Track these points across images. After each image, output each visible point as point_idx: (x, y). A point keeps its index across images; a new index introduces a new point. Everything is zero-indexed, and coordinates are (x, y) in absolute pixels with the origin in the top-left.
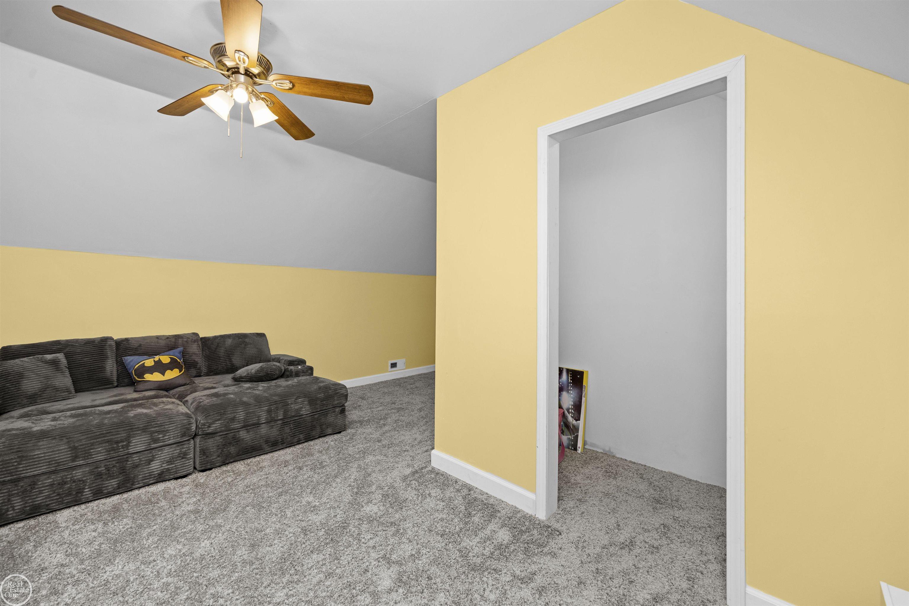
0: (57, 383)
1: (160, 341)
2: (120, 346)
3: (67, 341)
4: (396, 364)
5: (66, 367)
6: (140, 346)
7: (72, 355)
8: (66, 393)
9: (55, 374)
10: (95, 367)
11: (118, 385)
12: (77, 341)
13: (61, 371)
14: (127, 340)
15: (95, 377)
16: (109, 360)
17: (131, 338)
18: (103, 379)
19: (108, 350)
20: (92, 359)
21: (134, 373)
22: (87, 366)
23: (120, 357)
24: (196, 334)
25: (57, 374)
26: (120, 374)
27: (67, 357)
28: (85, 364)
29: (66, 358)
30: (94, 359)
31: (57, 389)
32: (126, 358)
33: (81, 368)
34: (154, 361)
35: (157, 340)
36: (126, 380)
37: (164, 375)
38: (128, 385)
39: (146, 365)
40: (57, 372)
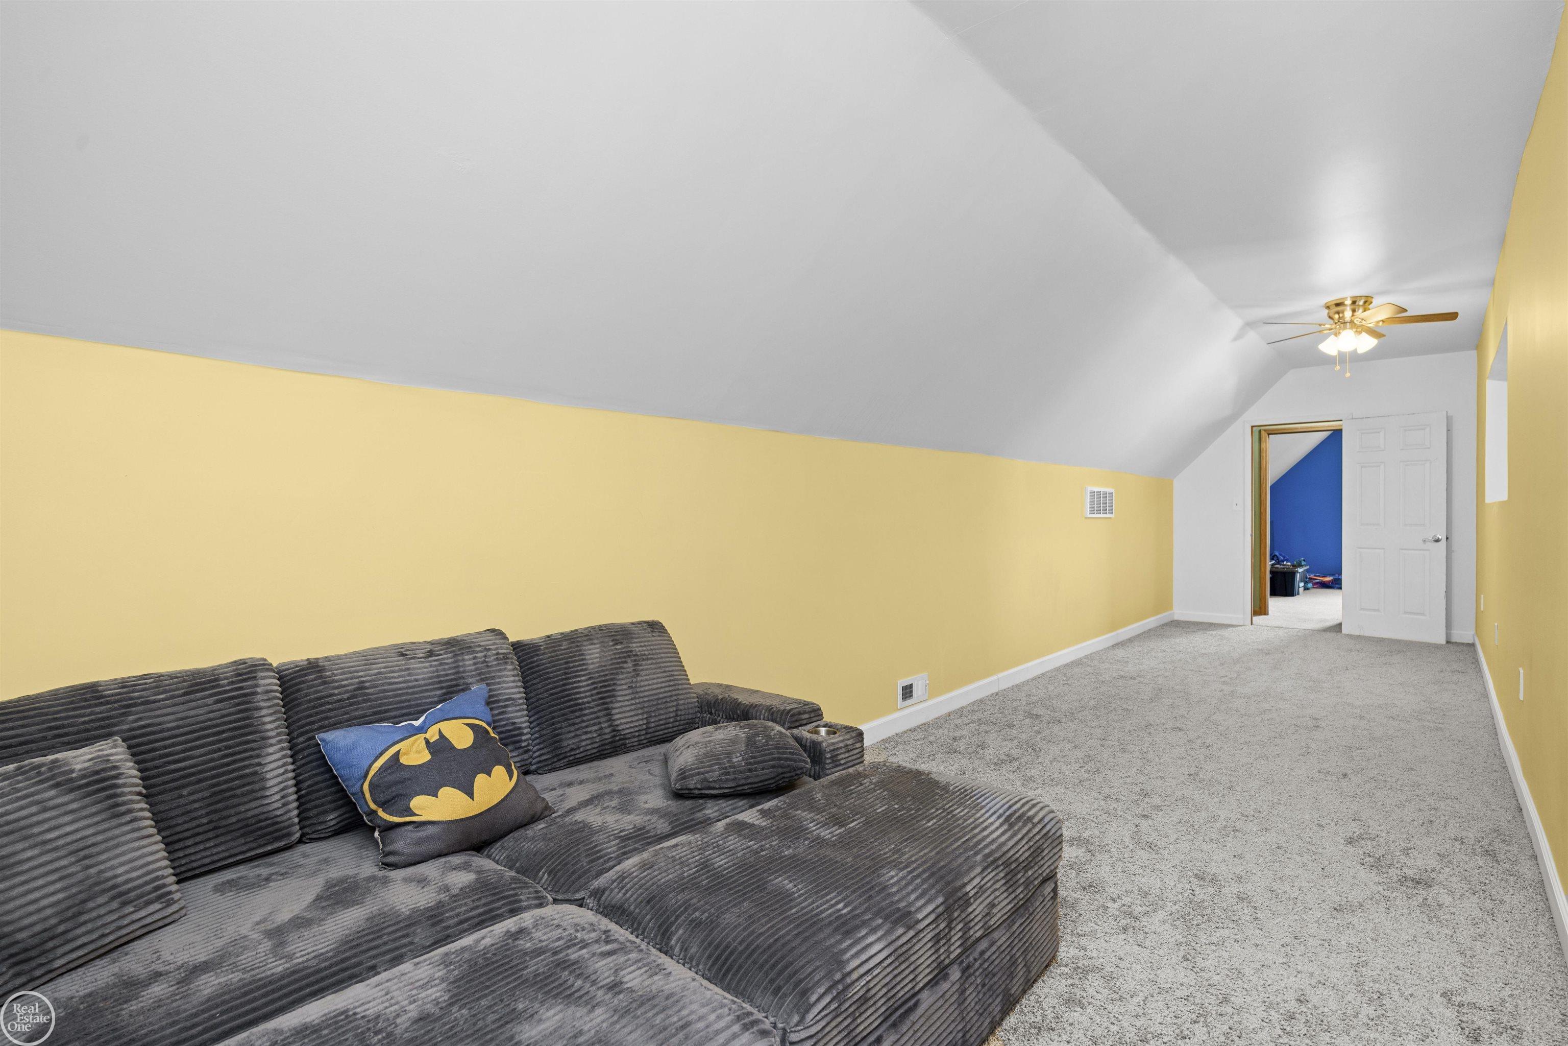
0: (120, 870)
1: (414, 664)
2: (299, 690)
3: (124, 683)
4: (911, 686)
5: (139, 794)
6: (361, 687)
7: (151, 742)
8: (157, 906)
9: (109, 834)
10: (233, 780)
11: (302, 835)
12: (158, 682)
13: (128, 818)
14: (313, 666)
15: (234, 819)
16: (271, 750)
17: (327, 659)
18: (260, 821)
19: (264, 712)
20: (219, 750)
21: (368, 795)
22: (206, 779)
23: (302, 734)
24: (498, 633)
25: (117, 832)
26: (307, 794)
27: (135, 751)
28: (200, 772)
29: (133, 755)
30: (227, 748)
31: (121, 894)
32: (329, 736)
33: (185, 792)
34: (427, 741)
35: (402, 661)
36: (332, 818)
37: (471, 795)
38: (338, 832)
39: (404, 760)
40: (115, 822)
